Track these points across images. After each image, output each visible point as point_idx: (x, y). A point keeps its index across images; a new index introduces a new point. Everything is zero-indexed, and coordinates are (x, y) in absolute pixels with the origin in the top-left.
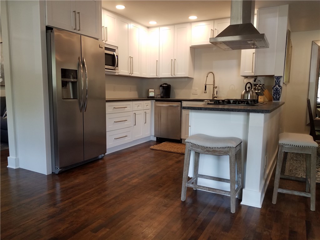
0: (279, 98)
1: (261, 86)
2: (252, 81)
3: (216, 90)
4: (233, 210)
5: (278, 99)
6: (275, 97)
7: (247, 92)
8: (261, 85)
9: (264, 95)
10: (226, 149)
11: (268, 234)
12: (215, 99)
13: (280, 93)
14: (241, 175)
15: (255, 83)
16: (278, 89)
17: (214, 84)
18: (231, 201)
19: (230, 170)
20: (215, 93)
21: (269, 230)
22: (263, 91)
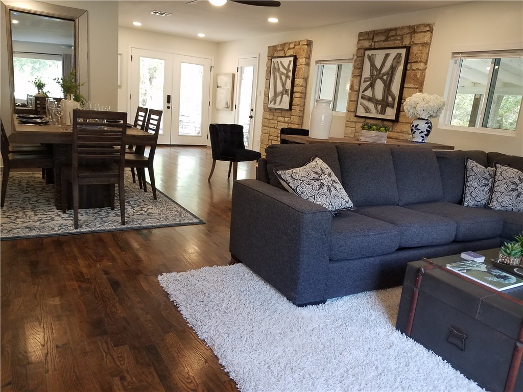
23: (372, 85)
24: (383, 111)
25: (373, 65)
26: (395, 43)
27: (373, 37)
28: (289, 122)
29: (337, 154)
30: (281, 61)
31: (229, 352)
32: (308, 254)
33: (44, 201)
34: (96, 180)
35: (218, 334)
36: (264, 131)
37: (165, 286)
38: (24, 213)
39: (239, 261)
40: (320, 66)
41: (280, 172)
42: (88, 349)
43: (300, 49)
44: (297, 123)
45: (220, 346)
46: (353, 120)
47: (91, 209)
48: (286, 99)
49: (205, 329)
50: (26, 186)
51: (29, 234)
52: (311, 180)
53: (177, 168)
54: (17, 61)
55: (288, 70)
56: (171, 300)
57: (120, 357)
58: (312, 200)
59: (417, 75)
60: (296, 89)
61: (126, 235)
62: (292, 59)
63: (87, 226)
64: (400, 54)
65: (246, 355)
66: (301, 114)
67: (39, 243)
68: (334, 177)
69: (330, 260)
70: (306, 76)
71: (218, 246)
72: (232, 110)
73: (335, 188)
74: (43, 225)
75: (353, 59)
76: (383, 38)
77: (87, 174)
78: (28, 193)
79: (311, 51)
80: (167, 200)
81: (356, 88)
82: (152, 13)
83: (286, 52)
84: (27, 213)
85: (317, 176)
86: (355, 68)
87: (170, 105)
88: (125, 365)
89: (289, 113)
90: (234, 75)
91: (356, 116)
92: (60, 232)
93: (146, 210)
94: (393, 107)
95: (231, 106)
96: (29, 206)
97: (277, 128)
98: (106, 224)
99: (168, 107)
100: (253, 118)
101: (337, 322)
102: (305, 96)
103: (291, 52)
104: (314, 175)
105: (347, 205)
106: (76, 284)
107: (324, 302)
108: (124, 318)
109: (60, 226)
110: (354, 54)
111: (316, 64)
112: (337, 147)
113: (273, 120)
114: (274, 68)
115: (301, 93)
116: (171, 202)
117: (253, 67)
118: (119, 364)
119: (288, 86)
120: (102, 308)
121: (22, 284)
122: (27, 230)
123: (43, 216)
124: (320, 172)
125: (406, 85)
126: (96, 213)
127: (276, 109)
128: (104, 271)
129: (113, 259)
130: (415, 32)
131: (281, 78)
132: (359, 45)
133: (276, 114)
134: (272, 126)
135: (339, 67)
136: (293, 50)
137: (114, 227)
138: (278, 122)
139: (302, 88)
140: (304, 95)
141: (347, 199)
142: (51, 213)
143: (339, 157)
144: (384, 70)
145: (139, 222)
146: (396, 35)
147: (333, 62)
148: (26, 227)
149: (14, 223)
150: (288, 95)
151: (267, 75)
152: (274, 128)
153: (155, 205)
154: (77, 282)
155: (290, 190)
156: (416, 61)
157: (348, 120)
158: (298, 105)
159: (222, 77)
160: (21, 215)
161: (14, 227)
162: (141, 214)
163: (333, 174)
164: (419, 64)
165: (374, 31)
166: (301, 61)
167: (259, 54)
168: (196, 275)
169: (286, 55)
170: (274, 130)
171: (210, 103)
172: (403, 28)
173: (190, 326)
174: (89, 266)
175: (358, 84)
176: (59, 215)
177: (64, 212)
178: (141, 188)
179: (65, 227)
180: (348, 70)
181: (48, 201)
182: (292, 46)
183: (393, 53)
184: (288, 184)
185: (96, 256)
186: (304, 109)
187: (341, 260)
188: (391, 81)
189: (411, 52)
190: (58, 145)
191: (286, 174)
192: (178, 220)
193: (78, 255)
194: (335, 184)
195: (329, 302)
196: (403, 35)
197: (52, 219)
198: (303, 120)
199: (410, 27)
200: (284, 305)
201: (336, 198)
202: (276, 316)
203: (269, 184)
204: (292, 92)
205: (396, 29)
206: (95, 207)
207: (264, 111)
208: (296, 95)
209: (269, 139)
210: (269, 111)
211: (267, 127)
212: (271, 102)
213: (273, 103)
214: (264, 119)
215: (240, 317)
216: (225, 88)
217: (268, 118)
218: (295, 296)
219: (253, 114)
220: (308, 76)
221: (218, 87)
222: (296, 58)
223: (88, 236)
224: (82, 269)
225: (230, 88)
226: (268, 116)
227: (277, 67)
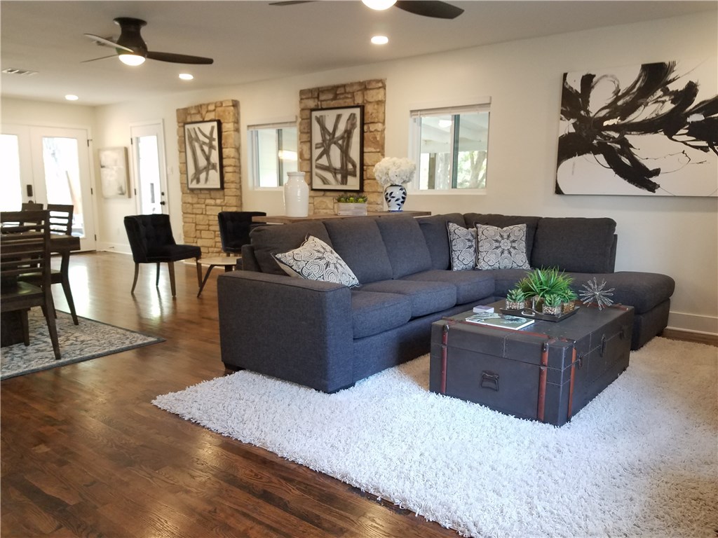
23: (326, 152)
24: (344, 181)
25: (323, 128)
26: (345, 102)
27: (318, 95)
28: (223, 204)
29: (326, 231)
30: (199, 128)
32: (334, 335)
35: (263, 433)
36: (187, 220)
40: (254, 132)
41: (279, 256)
42: (126, 479)
43: (224, 111)
44: (235, 204)
46: (310, 195)
48: (214, 176)
52: (315, 259)
55: (211, 139)
56: (186, 419)
59: (376, 138)
60: (225, 162)
62: (215, 124)
63: (8, 369)
64: (354, 114)
66: (238, 193)
69: (354, 339)
70: (237, 145)
72: (130, 196)
73: (340, 265)
75: (295, 122)
76: (331, 96)
79: (238, 114)
81: (307, 156)
82: (5, 72)
83: (203, 115)
85: (320, 255)
86: (302, 132)
87: (33, 199)
89: (221, 193)
90: (126, 150)
91: (312, 190)
93: (74, 339)
94: (355, 176)
95: (127, 191)
97: (206, 214)
98: (33, 362)
100: (167, 205)
102: (240, 170)
103: (211, 116)
104: (316, 254)
105: (355, 282)
106: (54, 429)
107: (353, 385)
108: (144, 446)
110: (296, 117)
111: (248, 129)
112: (324, 223)
113: (198, 203)
114: (190, 137)
115: (235, 166)
117: (156, 137)
119: (215, 158)
124: (322, 250)
125: (365, 150)
127: (201, 189)
130: (366, 89)
131: (203, 150)
132: (303, 106)
133: (202, 196)
134: (199, 211)
135: (279, 132)
136: (214, 113)
137: (47, 364)
138: (206, 205)
139: (234, 160)
140: (238, 169)
141: (353, 276)
143: (329, 235)
144: (338, 134)
145: (78, 352)
146: (345, 92)
147: (271, 126)
150: (216, 171)
151: (180, 146)
152: (202, 214)
153: (82, 331)
155: (294, 274)
156: (372, 121)
158: (232, 182)
159: (108, 153)
162: (72, 344)
163: (333, 251)
164: (377, 124)
165: (318, 88)
166: (228, 127)
167: (163, 120)
168: (198, 390)
169: (205, 120)
170: (201, 217)
171: (94, 191)
172: (352, 85)
173: (226, 435)
174: (52, 409)
175: (308, 152)
180: (292, 134)
182: (211, 107)
183: (346, 114)
184: (291, 267)
186: (241, 186)
187: (363, 338)
188: (348, 145)
189: (365, 111)
191: (286, 257)
192: (126, 342)
194: (339, 261)
195: (357, 384)
196: (353, 93)
198: (241, 201)
199: (360, 84)
200: (320, 396)
201: (344, 275)
202: (312, 407)
204: (222, 166)
205: (344, 86)
207: (183, 193)
208: (227, 169)
209: (196, 230)
210: (189, 193)
211: (190, 214)
212: (192, 181)
213: (195, 182)
214: (184, 205)
215: (278, 415)
216: (115, 168)
217: (190, 201)
218: (327, 382)
219: (165, 199)
220: (240, 145)
221: (102, 167)
222: (220, 124)
223: (21, 380)
224: (46, 413)
225: (122, 166)
226: (190, 200)
227: (193, 136)
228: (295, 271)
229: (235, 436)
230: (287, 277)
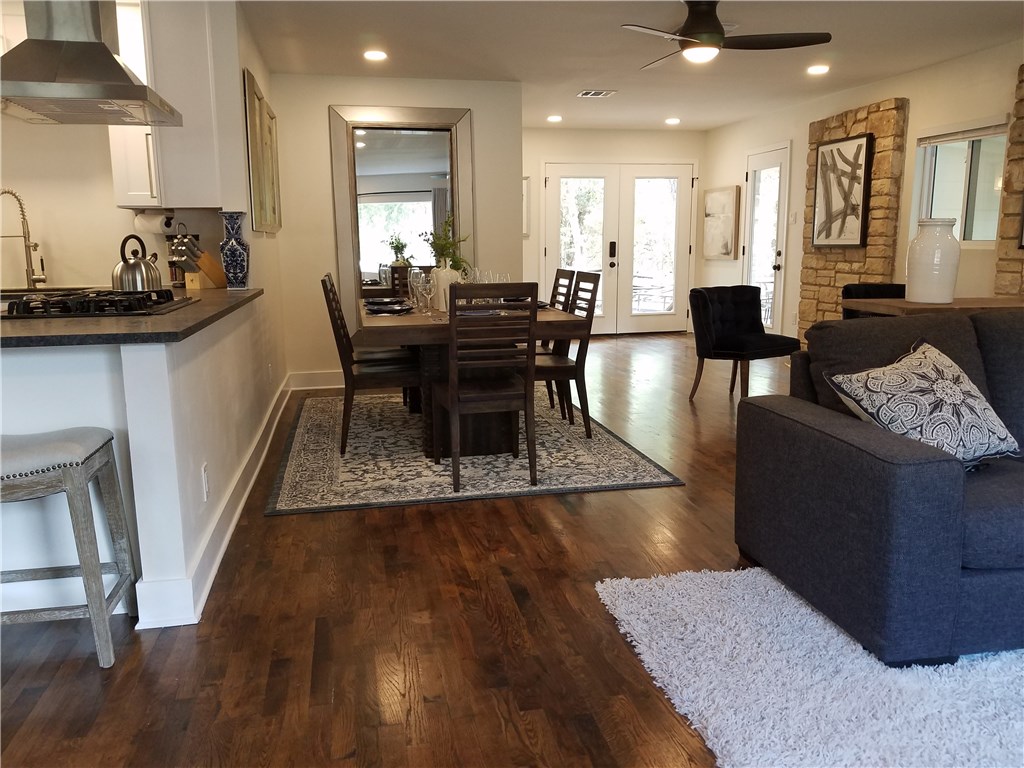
0: (245, 277)
1: (186, 240)
2: (157, 223)
3: (36, 256)
4: (107, 659)
5: (243, 282)
6: (231, 275)
7: (129, 268)
8: (185, 237)
9: (200, 269)
10: (52, 473)
11: (212, 693)
12: (39, 286)
13: (245, 264)
14: (124, 540)
15: (169, 231)
16: (236, 250)
17: (26, 236)
18: (95, 634)
19: (76, 537)
20: (37, 266)
21: (215, 682)
22: (196, 256)
28: (862, 271)
29: (973, 332)
30: (838, 150)
31: (737, 746)
32: (908, 553)
33: (406, 443)
34: (487, 405)
35: (714, 706)
36: (806, 294)
37: (609, 603)
38: (376, 465)
39: (755, 563)
40: (929, 150)
41: (839, 378)
42: (475, 709)
43: (881, 119)
44: (881, 271)
45: (718, 732)
46: (1016, 257)
47: (481, 457)
48: (854, 224)
49: (688, 693)
50: (378, 417)
51: (383, 500)
52: (912, 392)
53: (629, 377)
54: (365, 209)
55: (855, 165)
56: (622, 631)
57: (531, 731)
58: (915, 436)
60: (874, 202)
61: (539, 504)
62: (863, 141)
63: (473, 486)
65: (774, 756)
66: (890, 253)
67: (397, 514)
68: (968, 385)
69: (963, 568)
70: (896, 172)
71: (712, 531)
72: (736, 258)
73: (972, 409)
74: (405, 484)
75: (1006, 124)
77: (472, 395)
78: (382, 430)
79: (905, 120)
80: (611, 438)
81: (1018, 186)
82: (580, 95)
83: (849, 129)
84: (381, 464)
85: (925, 384)
86: (1013, 143)
87: (615, 260)
88: (539, 747)
89: (861, 252)
90: (739, 190)
91: (1022, 248)
92: (431, 496)
93: (572, 458)
95: (735, 249)
96: (384, 452)
97: (834, 286)
98: (505, 483)
99: (612, 265)
100: (782, 270)
101: (984, 708)
102: (897, 214)
103: (861, 128)
104: (917, 383)
105: (1003, 447)
106: (456, 590)
107: (952, 660)
108: (537, 658)
109: (431, 487)
110: (1009, 116)
111: (919, 145)
112: (972, 319)
113: (825, 269)
114: (824, 164)
115: (888, 208)
116: (618, 444)
117: (778, 169)
118: (527, 743)
119: (857, 196)
120: (499, 635)
121: (371, 586)
122: (380, 493)
123: (404, 469)
124: (933, 375)
126: (489, 463)
127: (831, 247)
128: (501, 568)
129: (516, 548)
131: (840, 184)
132: (1022, 94)
133: (832, 257)
134: (824, 281)
135: (975, 147)
136: (865, 123)
137: (518, 490)
138: (836, 272)
139: (888, 198)
140: (894, 212)
141: (1003, 431)
142: (416, 464)
143: (979, 340)
145: (561, 480)
147: (960, 136)
148: (379, 488)
149: (361, 480)
150: (857, 216)
151: (809, 181)
152: (829, 285)
153: (589, 449)
154: (458, 585)
155: (865, 416)
157: (1004, 256)
158: (881, 235)
159: (715, 195)
160: (370, 467)
161: (360, 487)
162: (565, 466)
163: (964, 378)
166: (885, 143)
167: (792, 142)
168: (668, 585)
169: (850, 136)
170: (827, 289)
171: (692, 249)
173: (658, 685)
174: (478, 559)
175: (1021, 177)
176: (429, 467)
177: (438, 463)
178: (564, 418)
179: (438, 489)
180: (996, 149)
181: (412, 443)
182: (862, 115)
184: (858, 402)
185: (489, 541)
186: (895, 242)
187: (990, 570)
190: (428, 347)
191: (852, 383)
192: (631, 477)
193: (459, 538)
194: (970, 401)
195: (963, 660)
197: (419, 475)
198: (893, 265)
200: (857, 662)
201: (974, 431)
202: (838, 682)
203: (817, 403)
204: (867, 209)
206: (487, 454)
207: (805, 253)
208: (875, 214)
209: (818, 310)
210: (815, 253)
211: (812, 284)
212: (819, 236)
213: (823, 235)
214: (805, 270)
215: (760, 678)
216: (722, 216)
217: (814, 266)
218: (883, 642)
219: (781, 261)
220: (901, 173)
221: (707, 215)
222: (871, 140)
223: (476, 505)
224: (466, 563)
225: (731, 215)
226: (814, 263)
227: (829, 163)
228: (866, 410)
229: (671, 691)
230: (849, 421)
